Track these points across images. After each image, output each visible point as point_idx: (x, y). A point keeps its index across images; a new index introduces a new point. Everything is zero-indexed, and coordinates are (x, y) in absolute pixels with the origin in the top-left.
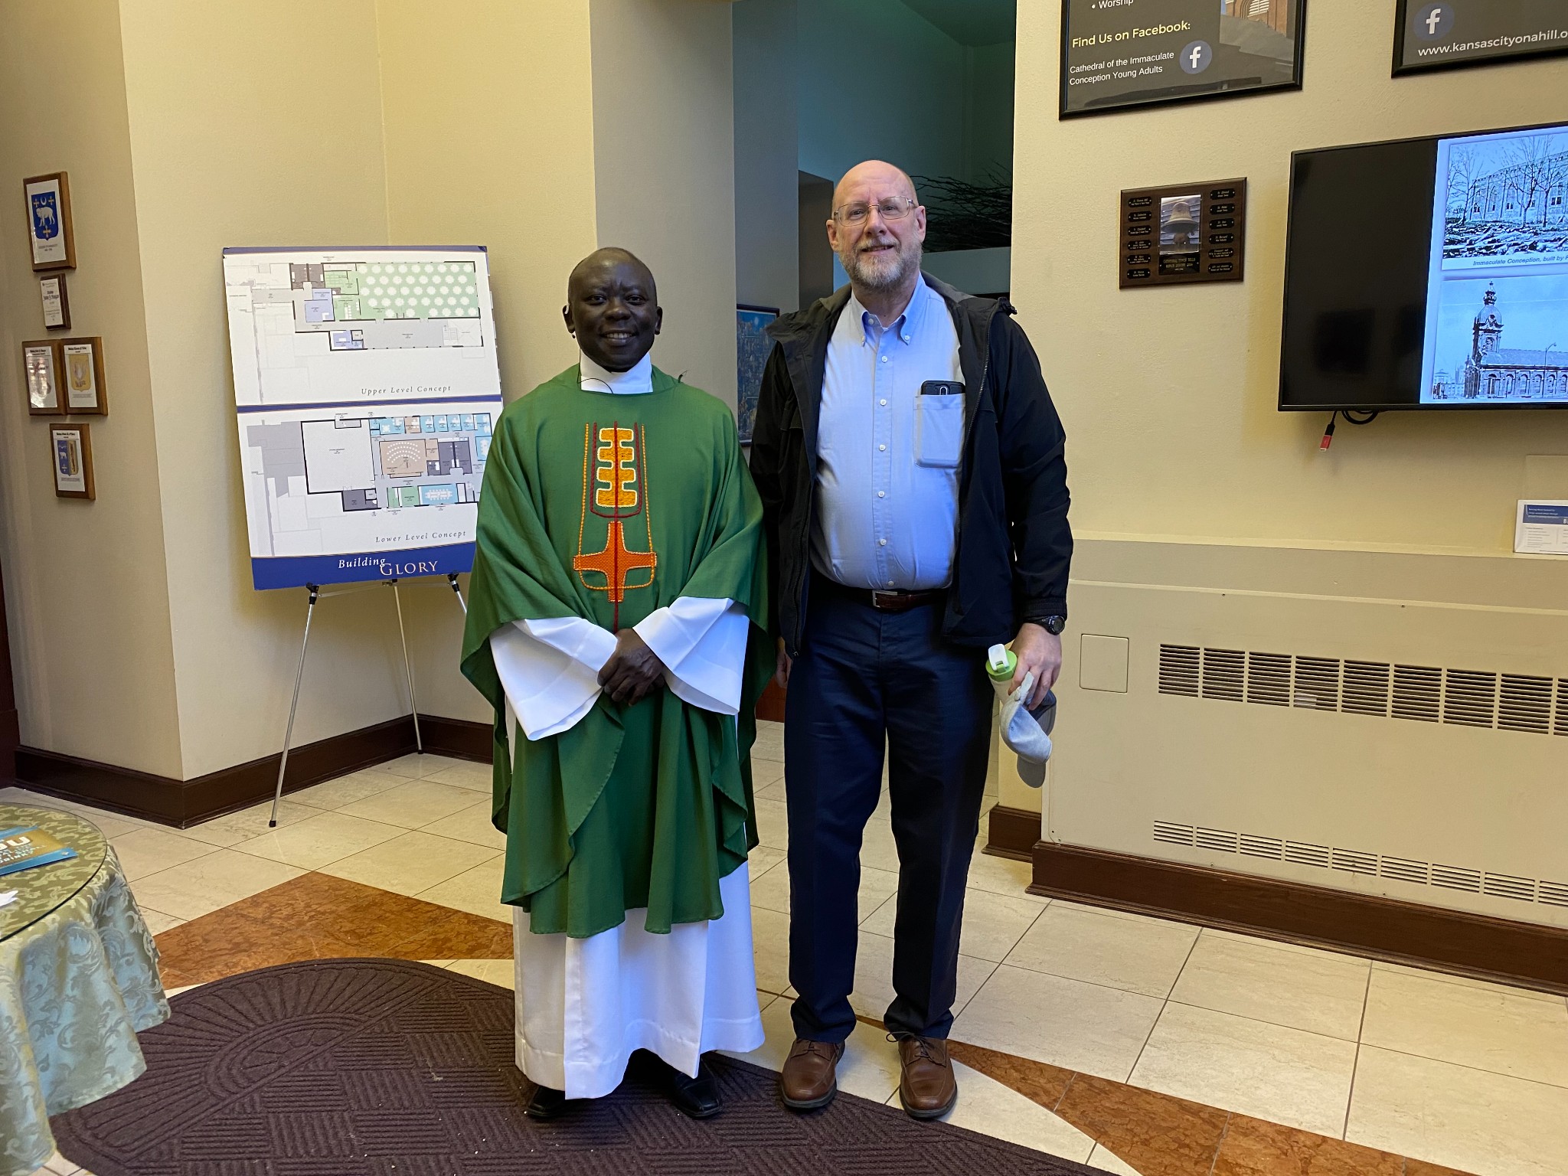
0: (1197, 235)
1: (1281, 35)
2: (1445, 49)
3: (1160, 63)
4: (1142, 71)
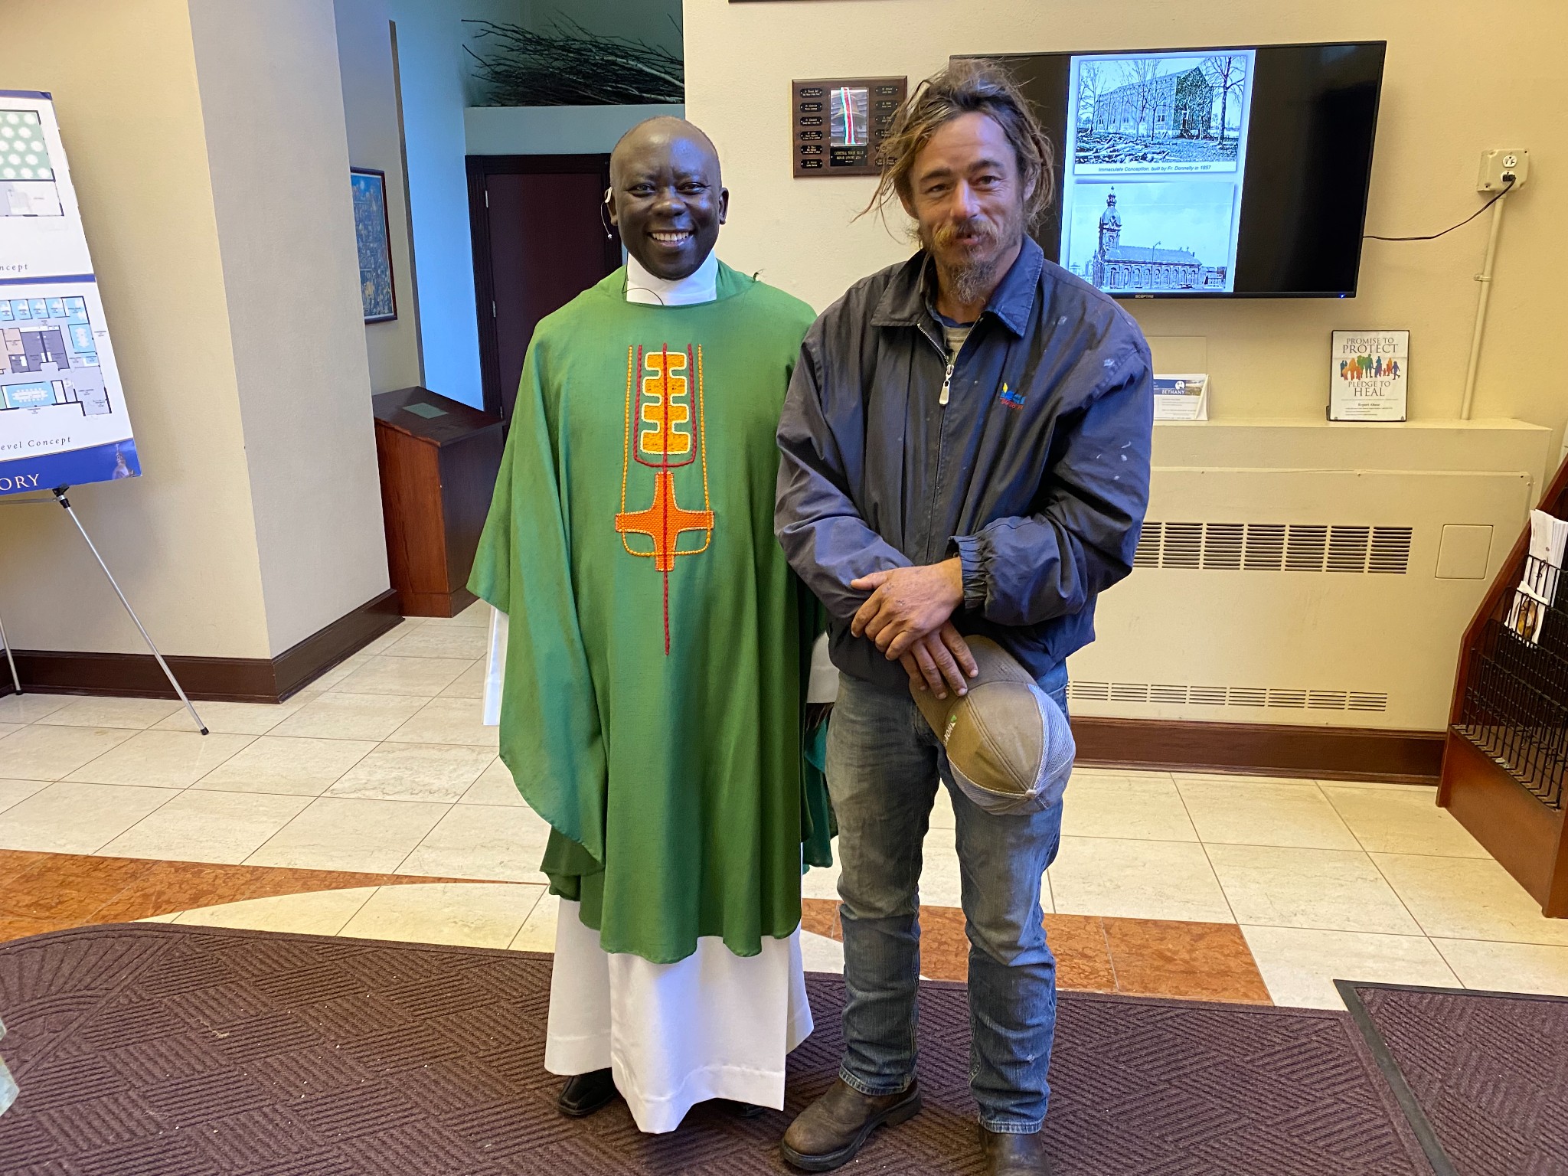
0: (864, 129)
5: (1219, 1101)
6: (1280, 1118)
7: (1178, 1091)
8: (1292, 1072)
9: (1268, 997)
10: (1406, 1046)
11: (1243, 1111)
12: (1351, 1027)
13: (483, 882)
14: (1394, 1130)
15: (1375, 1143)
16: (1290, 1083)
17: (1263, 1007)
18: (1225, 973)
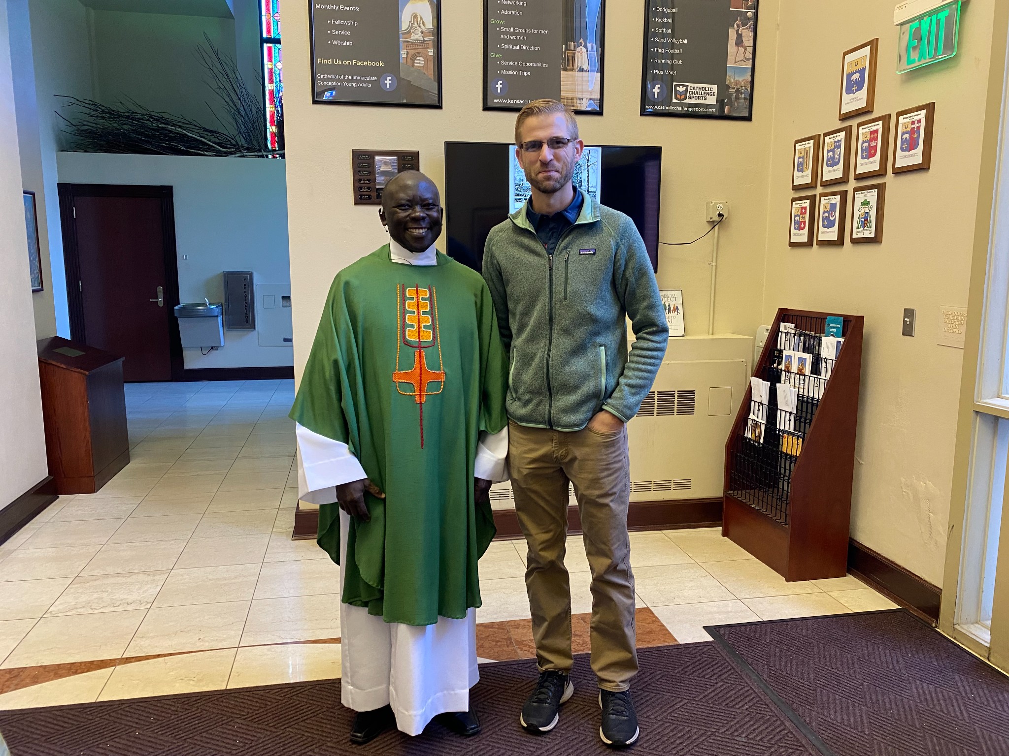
1: (430, 79)
2: (505, 101)
3: (369, 82)
4: (359, 84)
5: (669, 694)
6: (701, 697)
7: (648, 693)
8: (699, 674)
9: (676, 640)
10: (746, 652)
11: (682, 697)
12: (719, 647)
13: (191, 652)
14: (754, 691)
15: (748, 699)
16: (700, 679)
17: (675, 645)
18: (650, 632)
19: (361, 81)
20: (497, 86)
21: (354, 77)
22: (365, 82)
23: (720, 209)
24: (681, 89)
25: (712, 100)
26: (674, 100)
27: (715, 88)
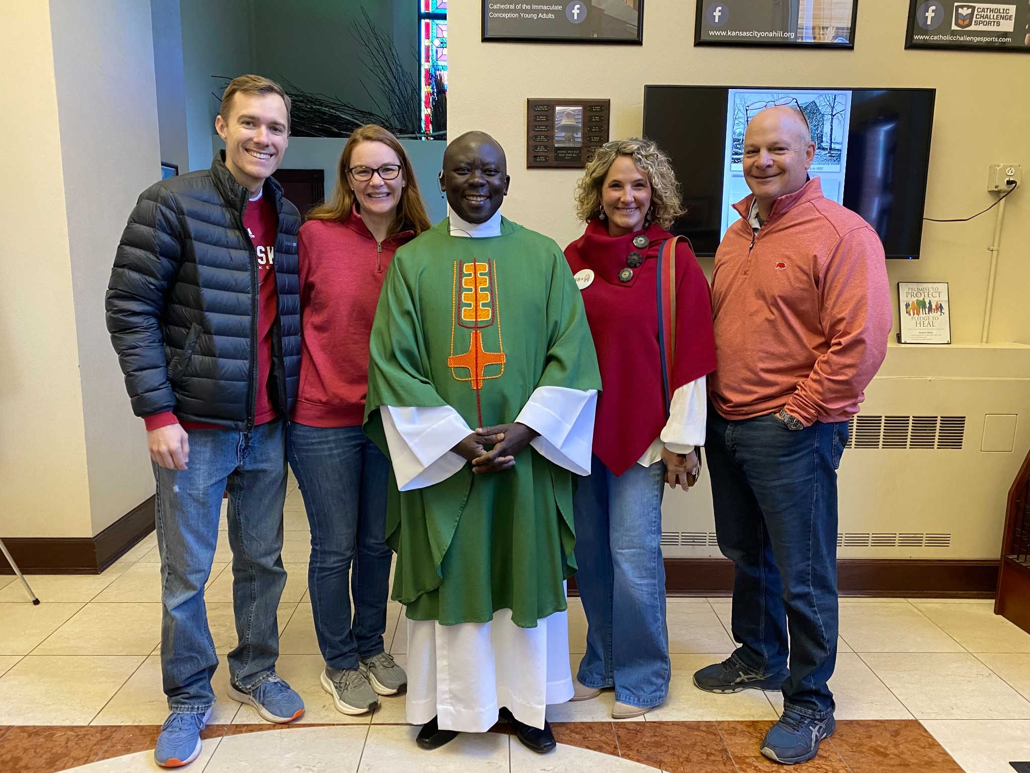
0: (580, 135)
1: (630, 7)
2: (724, 33)
3: (553, 12)
4: (540, 15)
19: (543, 12)
20: (714, 14)
21: (534, 7)
22: (547, 12)
23: (1011, 174)
24: (965, 12)
25: (1008, 26)
26: (954, 27)
27: (1012, 9)
